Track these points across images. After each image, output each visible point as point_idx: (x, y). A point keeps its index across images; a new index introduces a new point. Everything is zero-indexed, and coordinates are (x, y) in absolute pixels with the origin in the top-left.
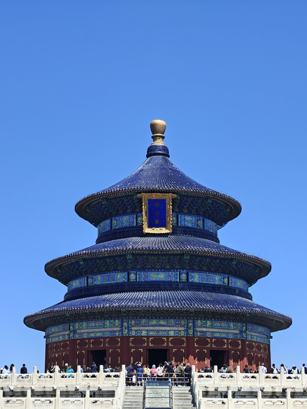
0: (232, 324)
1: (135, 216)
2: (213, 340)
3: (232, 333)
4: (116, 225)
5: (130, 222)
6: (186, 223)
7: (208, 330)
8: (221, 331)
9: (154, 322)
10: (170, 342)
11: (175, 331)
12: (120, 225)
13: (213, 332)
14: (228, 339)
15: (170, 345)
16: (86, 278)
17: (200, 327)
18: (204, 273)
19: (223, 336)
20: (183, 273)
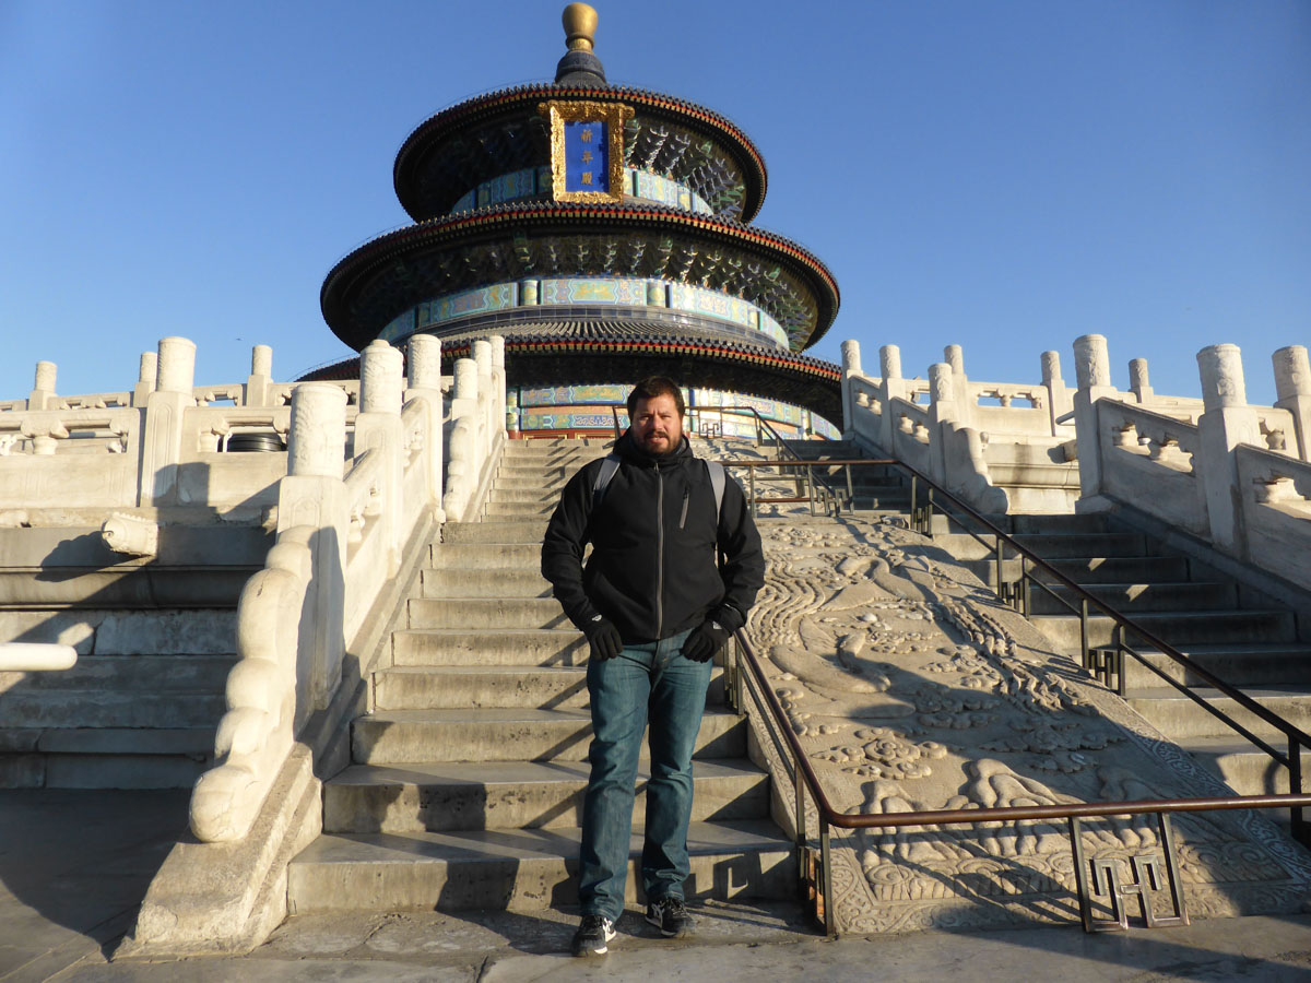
1: (531, 172)
4: (487, 199)
5: (520, 186)
6: (654, 193)
12: (498, 197)
16: (413, 312)
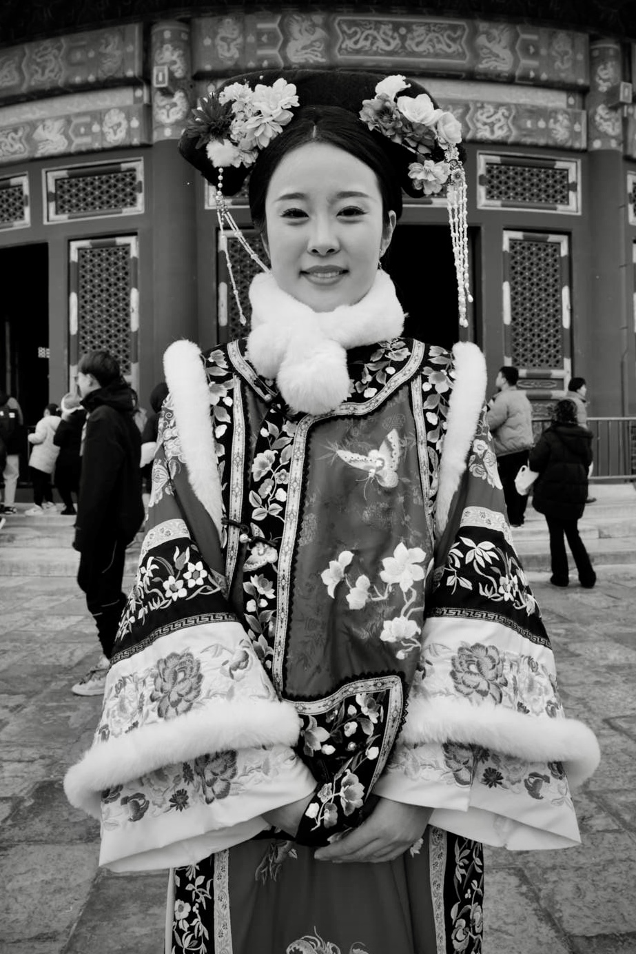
3: (498, 106)
10: (51, 197)
15: (53, 217)
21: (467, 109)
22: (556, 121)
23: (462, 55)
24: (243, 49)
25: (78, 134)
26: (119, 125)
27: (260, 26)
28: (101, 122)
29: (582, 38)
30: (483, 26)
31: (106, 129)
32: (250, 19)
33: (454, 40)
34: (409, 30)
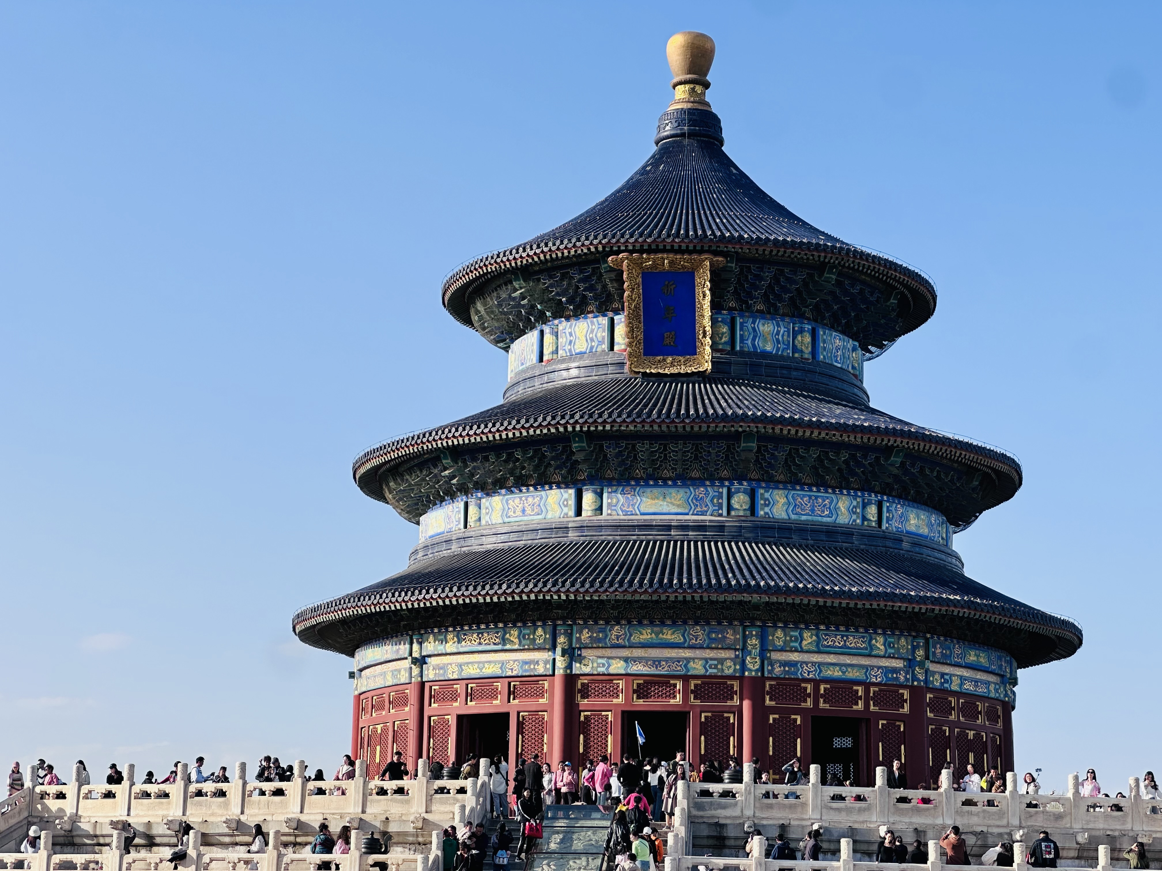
0: (879, 643)
1: (606, 320)
2: (822, 687)
3: (879, 668)
4: (553, 348)
5: (592, 340)
6: (758, 342)
7: (805, 657)
8: (848, 660)
9: (646, 635)
10: (692, 692)
11: (706, 660)
12: (566, 348)
13: (820, 664)
14: (867, 685)
15: (693, 701)
16: (462, 505)
17: (782, 650)
18: (802, 489)
19: (853, 674)
20: (738, 491)
21: (868, 670)
22: (900, 674)
23: (866, 649)
24: (785, 642)
25: (711, 668)
26: (730, 667)
27: (792, 633)
28: (722, 664)
29: (910, 639)
30: (874, 636)
31: (724, 668)
32: (787, 630)
33: (863, 642)
34: (848, 638)
